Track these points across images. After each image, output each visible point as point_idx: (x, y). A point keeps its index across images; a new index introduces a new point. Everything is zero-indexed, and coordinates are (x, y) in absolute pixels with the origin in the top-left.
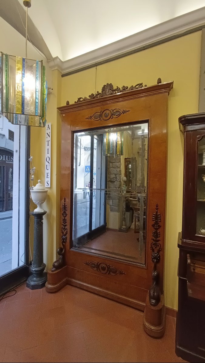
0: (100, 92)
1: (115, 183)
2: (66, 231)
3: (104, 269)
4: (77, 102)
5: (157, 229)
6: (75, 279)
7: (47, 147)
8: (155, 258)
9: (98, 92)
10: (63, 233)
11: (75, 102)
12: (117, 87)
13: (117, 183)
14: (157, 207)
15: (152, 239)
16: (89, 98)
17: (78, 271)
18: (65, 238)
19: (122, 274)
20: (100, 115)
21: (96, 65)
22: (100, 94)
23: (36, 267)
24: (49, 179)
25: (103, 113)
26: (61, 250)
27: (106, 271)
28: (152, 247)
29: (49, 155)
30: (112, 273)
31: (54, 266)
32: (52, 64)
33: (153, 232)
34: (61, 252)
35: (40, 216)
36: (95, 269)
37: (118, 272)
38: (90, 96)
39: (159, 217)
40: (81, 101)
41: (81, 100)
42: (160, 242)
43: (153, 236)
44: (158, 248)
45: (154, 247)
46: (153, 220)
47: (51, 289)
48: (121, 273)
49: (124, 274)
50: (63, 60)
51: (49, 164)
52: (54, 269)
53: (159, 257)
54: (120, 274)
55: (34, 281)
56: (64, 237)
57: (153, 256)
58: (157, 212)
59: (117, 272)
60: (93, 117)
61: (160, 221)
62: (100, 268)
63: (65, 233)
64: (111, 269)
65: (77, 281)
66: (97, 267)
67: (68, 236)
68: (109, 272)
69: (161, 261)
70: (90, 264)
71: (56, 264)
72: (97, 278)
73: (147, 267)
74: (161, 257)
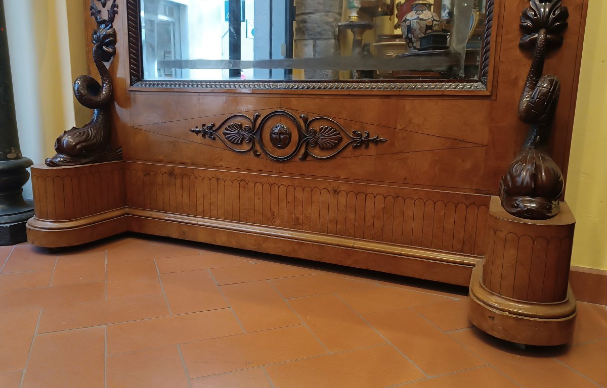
2: (109, 4)
3: (281, 141)
6: (164, 210)
8: (539, 24)
10: (96, 13)
17: (171, 173)
18: (107, 36)
19: (367, 147)
26: (93, 88)
27: (289, 150)
30: (316, 153)
31: (60, 148)
36: (246, 147)
37: (345, 141)
47: (51, 232)
48: (362, 142)
49: (376, 142)
52: (61, 158)
53: (564, 16)
54: (355, 148)
56: (103, 31)
57: (528, 18)
59: (340, 140)
62: (266, 135)
63: (105, 15)
64: (315, 132)
65: (170, 216)
66: (251, 140)
67: (121, 25)
68: (306, 148)
69: (569, 40)
70: (223, 130)
71: (67, 140)
72: (251, 185)
73: (495, 88)
74: (572, 20)
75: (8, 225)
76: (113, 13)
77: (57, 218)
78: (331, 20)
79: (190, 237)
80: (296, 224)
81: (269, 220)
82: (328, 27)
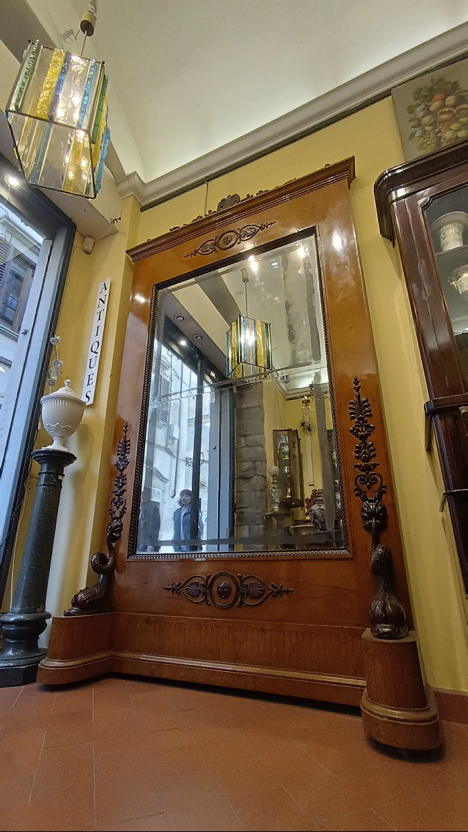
0: (215, 210)
2: (121, 507)
3: (224, 593)
5: (364, 438)
7: (97, 323)
8: (372, 515)
9: (210, 211)
10: (112, 513)
12: (248, 195)
14: (357, 384)
15: (356, 466)
17: (148, 621)
18: (117, 527)
19: (281, 595)
20: (215, 244)
22: (214, 212)
24: (92, 388)
25: (219, 239)
26: (102, 558)
27: (230, 599)
28: (358, 489)
29: (100, 338)
30: (248, 601)
32: (123, 186)
33: (357, 447)
36: (201, 599)
37: (268, 592)
39: (366, 406)
42: (378, 470)
43: (356, 457)
44: (376, 487)
45: (364, 488)
46: (353, 418)
47: (58, 671)
48: (278, 593)
49: (287, 592)
50: (146, 181)
51: (96, 355)
52: (75, 610)
53: (384, 509)
54: (274, 596)
56: (115, 523)
57: (364, 511)
58: (359, 396)
59: (264, 591)
60: (199, 251)
61: (370, 416)
62: (215, 590)
63: (118, 514)
64: (247, 586)
65: (144, 657)
66: (205, 594)
67: (126, 520)
68: (241, 598)
69: (390, 523)
70: (186, 587)
71: (81, 596)
72: (204, 627)
73: (354, 553)
74: (389, 512)
75: (24, 667)
76: (123, 513)
77: (64, 657)
78: (260, 511)
79: (157, 674)
80: (235, 659)
81: (216, 657)
82: (257, 516)
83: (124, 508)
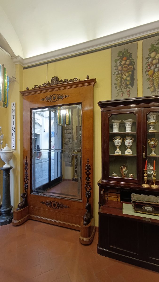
0: (50, 82)
1: (69, 145)
2: (27, 180)
3: (54, 205)
4: (34, 88)
5: (88, 175)
6: (35, 215)
7: (13, 120)
8: (87, 194)
9: (48, 82)
10: (25, 182)
11: (33, 88)
12: (61, 79)
13: (70, 145)
14: (88, 160)
15: (85, 182)
16: (43, 86)
17: (37, 209)
18: (27, 186)
19: (67, 208)
20: (50, 98)
21: (47, 63)
22: (50, 83)
23: (5, 209)
24: (14, 143)
25: (52, 97)
26: (24, 194)
27: (56, 207)
28: (85, 187)
29: (14, 126)
30: (60, 208)
31: (19, 206)
32: (15, 60)
33: (86, 177)
34: (25, 196)
35: (7, 171)
36: (49, 206)
38: (43, 84)
39: (90, 167)
40: (37, 88)
41: (37, 86)
42: (90, 184)
43: (86, 180)
44: (89, 188)
45: (87, 187)
46: (86, 169)
47: (16, 223)
48: (66, 207)
49: (68, 207)
50: (23, 58)
51: (14, 132)
52: (19, 208)
53: (90, 193)
55: (3, 219)
56: (26, 185)
58: (88, 164)
59: (63, 206)
60: (45, 99)
61: (90, 170)
62: (52, 205)
63: (27, 182)
64: (59, 205)
65: (36, 217)
66: (50, 205)
67: (29, 184)
68: (58, 207)
69: (91, 196)
70: (45, 203)
71: (20, 205)
72: (50, 212)
73: (83, 201)
74: (91, 194)
75: (8, 220)
76: (28, 182)
77: (17, 220)
79: (40, 220)
80: (57, 219)
81: (53, 218)
83: (28, 181)
